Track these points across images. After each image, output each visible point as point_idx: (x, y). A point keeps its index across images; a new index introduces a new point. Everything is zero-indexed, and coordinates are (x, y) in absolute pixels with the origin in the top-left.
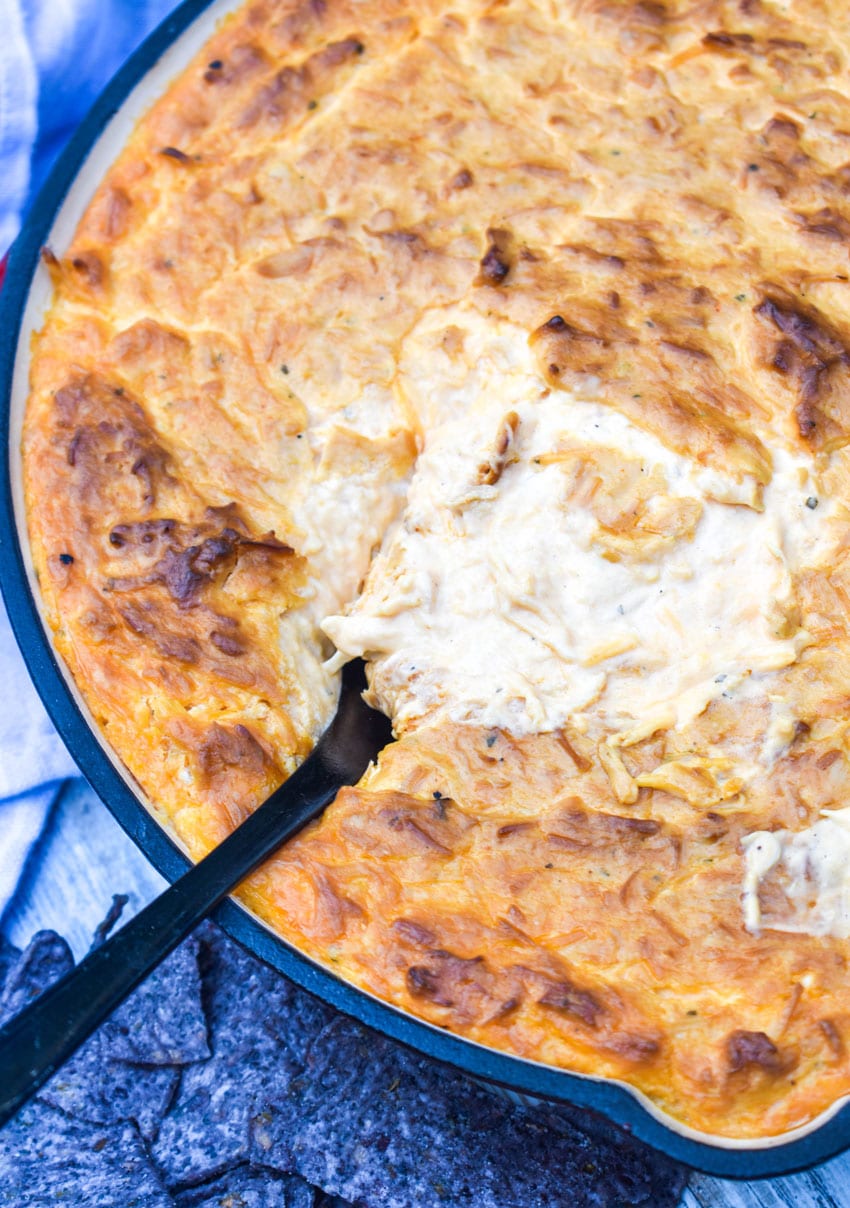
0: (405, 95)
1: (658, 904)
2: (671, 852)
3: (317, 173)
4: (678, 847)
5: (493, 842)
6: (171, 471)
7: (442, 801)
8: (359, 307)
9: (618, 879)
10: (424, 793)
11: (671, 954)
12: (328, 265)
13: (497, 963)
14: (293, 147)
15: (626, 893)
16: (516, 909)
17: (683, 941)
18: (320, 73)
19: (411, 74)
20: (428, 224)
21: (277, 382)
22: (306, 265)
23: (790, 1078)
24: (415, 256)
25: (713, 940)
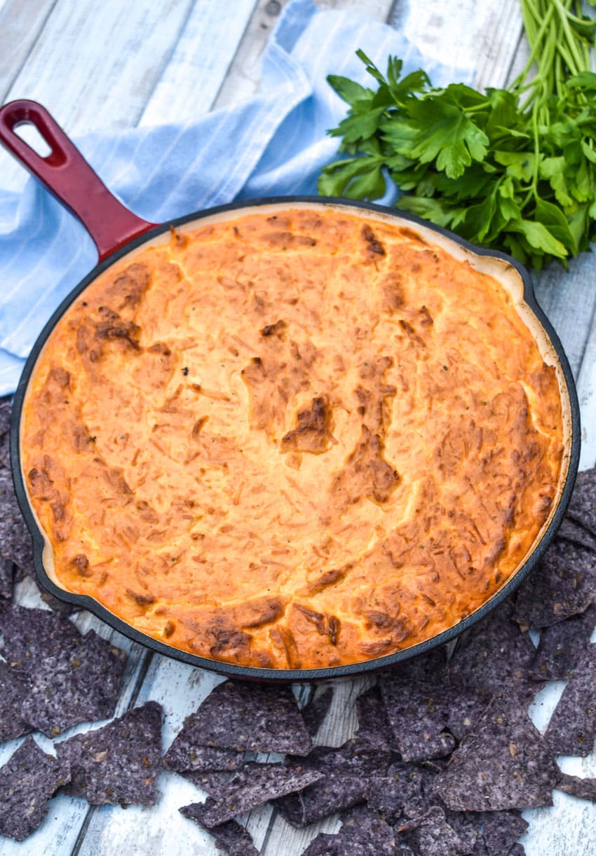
0: (309, 267)
1: (108, 511)
2: (126, 501)
3: (263, 267)
4: (129, 502)
5: (92, 460)
6: (136, 305)
7: (93, 440)
8: (230, 311)
9: (108, 496)
10: (93, 434)
11: (96, 523)
12: (236, 293)
13: (55, 486)
14: (266, 255)
15: (104, 500)
16: (76, 480)
17: (102, 523)
18: (296, 243)
19: (318, 264)
20: (270, 305)
21: (189, 310)
22: (230, 288)
23: (84, 578)
24: (256, 310)
25: (108, 530)
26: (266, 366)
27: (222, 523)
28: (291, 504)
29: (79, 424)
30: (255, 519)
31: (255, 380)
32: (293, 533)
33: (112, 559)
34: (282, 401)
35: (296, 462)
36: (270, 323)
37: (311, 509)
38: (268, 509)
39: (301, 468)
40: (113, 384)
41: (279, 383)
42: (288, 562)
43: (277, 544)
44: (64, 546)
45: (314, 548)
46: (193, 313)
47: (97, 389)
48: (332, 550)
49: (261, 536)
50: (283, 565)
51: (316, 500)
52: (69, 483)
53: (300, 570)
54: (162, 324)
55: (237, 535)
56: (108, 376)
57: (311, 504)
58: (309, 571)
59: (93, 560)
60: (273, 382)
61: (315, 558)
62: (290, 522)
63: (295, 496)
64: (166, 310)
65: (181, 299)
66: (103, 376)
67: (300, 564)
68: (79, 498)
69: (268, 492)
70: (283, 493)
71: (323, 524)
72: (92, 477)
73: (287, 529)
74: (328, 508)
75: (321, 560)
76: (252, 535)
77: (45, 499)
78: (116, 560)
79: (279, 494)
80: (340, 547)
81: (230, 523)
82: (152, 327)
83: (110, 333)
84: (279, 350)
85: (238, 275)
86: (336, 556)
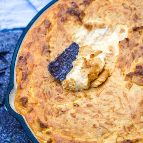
1: (44, 82)
5: (46, 59)
6: (87, 5)
7: (50, 52)
8: (123, 17)
9: (46, 76)
10: (50, 50)
11: (37, 86)
12: (128, 11)
13: (27, 65)
15: (44, 77)
16: (36, 66)
17: (40, 87)
20: (140, 19)
21: (107, 12)
22: (126, 8)
23: (24, 107)
24: (134, 19)
25: (41, 90)
26: (130, 43)
27: (89, 102)
28: (121, 104)
29: (47, 44)
30: (103, 105)
31: (124, 47)
32: (117, 117)
33: (37, 103)
34: (132, 59)
35: (130, 86)
36: (137, 26)
37: (129, 108)
38: (110, 103)
39: (131, 89)
40: (66, 32)
41: (133, 51)
42: (111, 129)
43: (108, 120)
44: (21, 91)
45: (124, 127)
46: (108, 14)
47: (59, 33)
48: (132, 130)
49: (103, 114)
50: (108, 130)
51: (132, 106)
52: (34, 66)
53: (115, 134)
54: (95, 15)
55: (93, 109)
56: (65, 29)
57: (130, 106)
58: (119, 136)
59: (30, 101)
60: (131, 50)
61: (123, 131)
62: (117, 112)
63: (124, 101)
64: (98, 10)
65: (105, 8)
66: (64, 28)
67: (116, 131)
68: (35, 73)
69: (113, 95)
70: (119, 98)
71: (132, 117)
72: (43, 66)
73: (115, 114)
74: (137, 111)
75: (125, 133)
76: (99, 112)
77: (21, 69)
78: (39, 104)
79: (117, 98)
80: (136, 130)
81: (92, 104)
82: (90, 15)
83: (72, 12)
84: (138, 38)
85: (131, 5)
86: (133, 133)
